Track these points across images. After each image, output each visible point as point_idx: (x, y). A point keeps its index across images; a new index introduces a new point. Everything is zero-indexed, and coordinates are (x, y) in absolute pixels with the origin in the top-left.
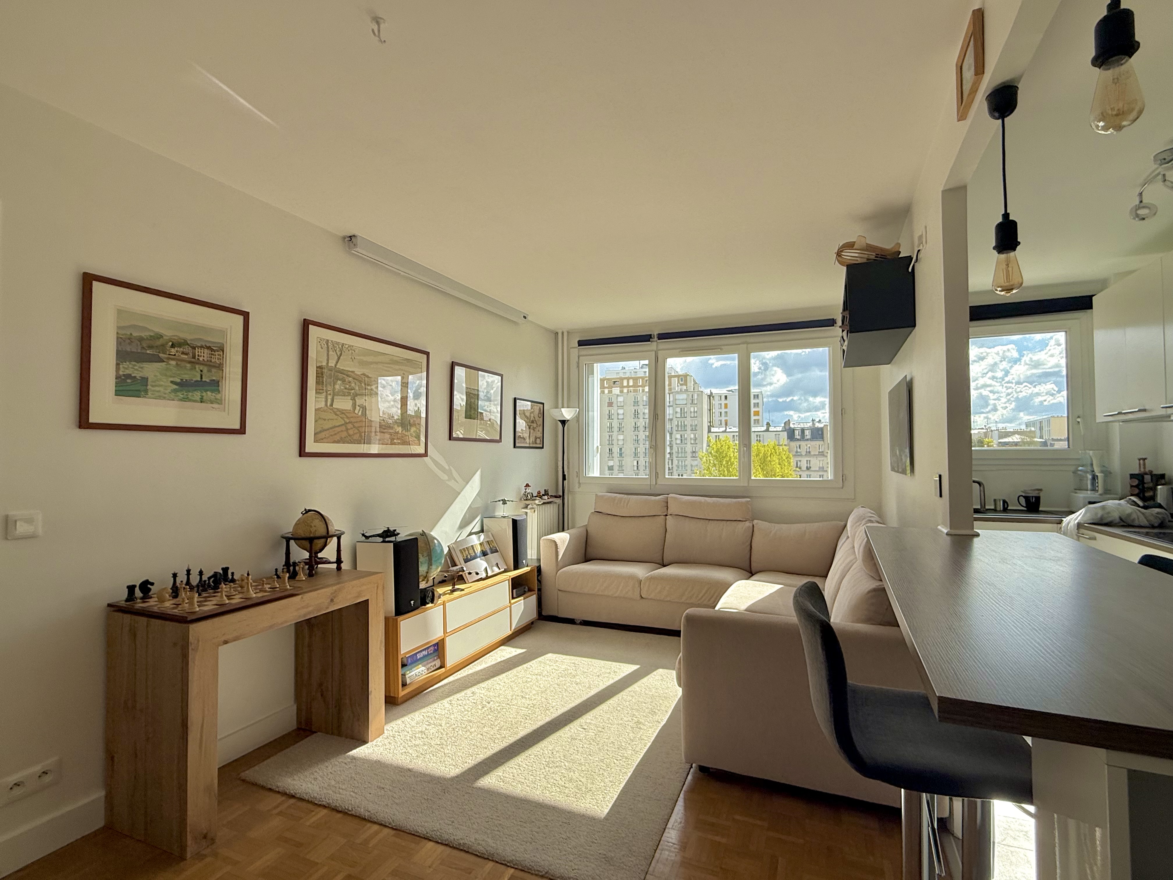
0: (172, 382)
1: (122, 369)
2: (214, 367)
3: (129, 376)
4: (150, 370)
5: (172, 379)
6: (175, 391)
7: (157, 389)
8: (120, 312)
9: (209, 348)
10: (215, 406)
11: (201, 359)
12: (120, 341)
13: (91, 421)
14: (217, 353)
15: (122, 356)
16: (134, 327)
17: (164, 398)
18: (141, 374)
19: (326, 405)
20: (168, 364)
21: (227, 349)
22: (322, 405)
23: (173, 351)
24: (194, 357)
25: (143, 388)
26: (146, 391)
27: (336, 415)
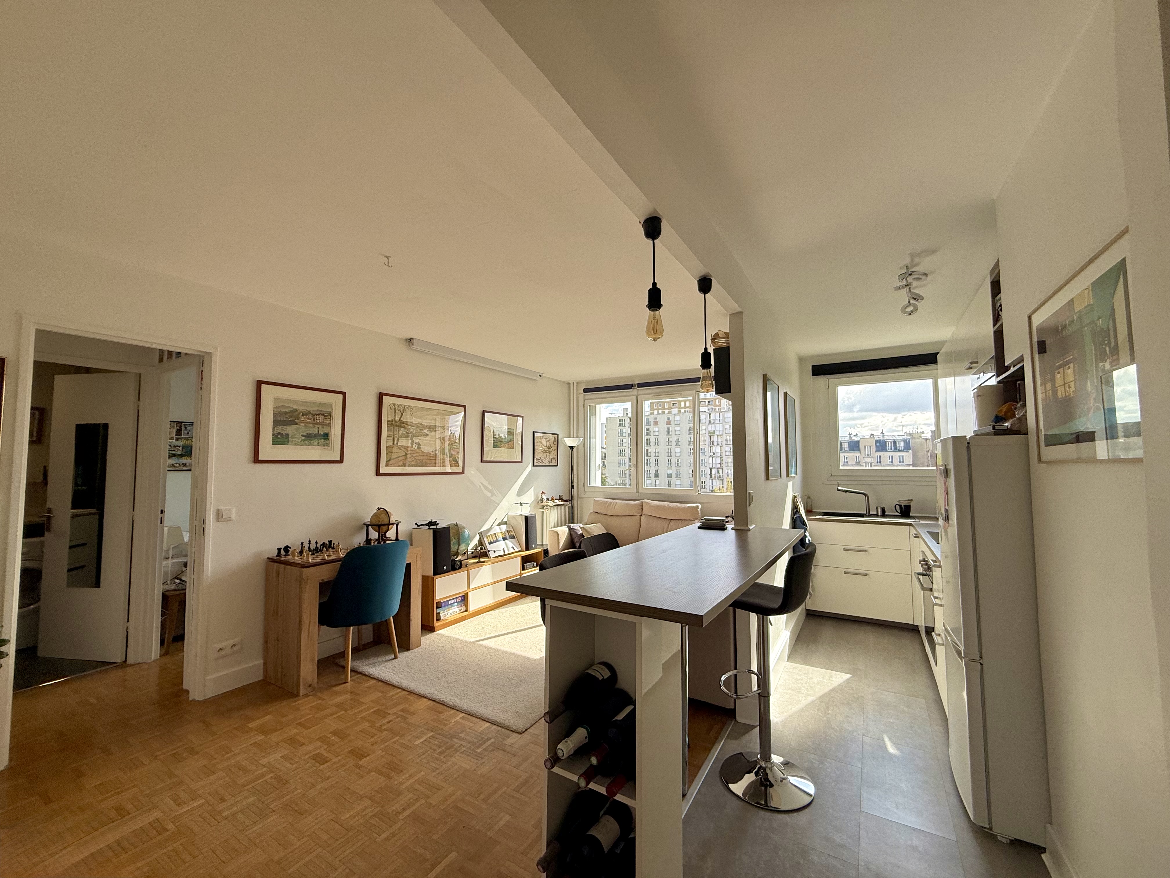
0: (302, 435)
1: (276, 430)
2: (326, 425)
3: (279, 433)
4: (290, 430)
5: (302, 434)
6: (303, 440)
7: (294, 439)
8: (275, 399)
9: (323, 415)
10: (326, 447)
11: (318, 421)
12: (275, 415)
13: (259, 459)
14: (327, 417)
15: (276, 423)
16: (283, 406)
17: (298, 445)
18: (286, 432)
19: (394, 444)
20: (300, 425)
21: (333, 414)
22: (391, 444)
23: (303, 418)
24: (314, 420)
25: (286, 440)
26: (288, 442)
27: (401, 449)
